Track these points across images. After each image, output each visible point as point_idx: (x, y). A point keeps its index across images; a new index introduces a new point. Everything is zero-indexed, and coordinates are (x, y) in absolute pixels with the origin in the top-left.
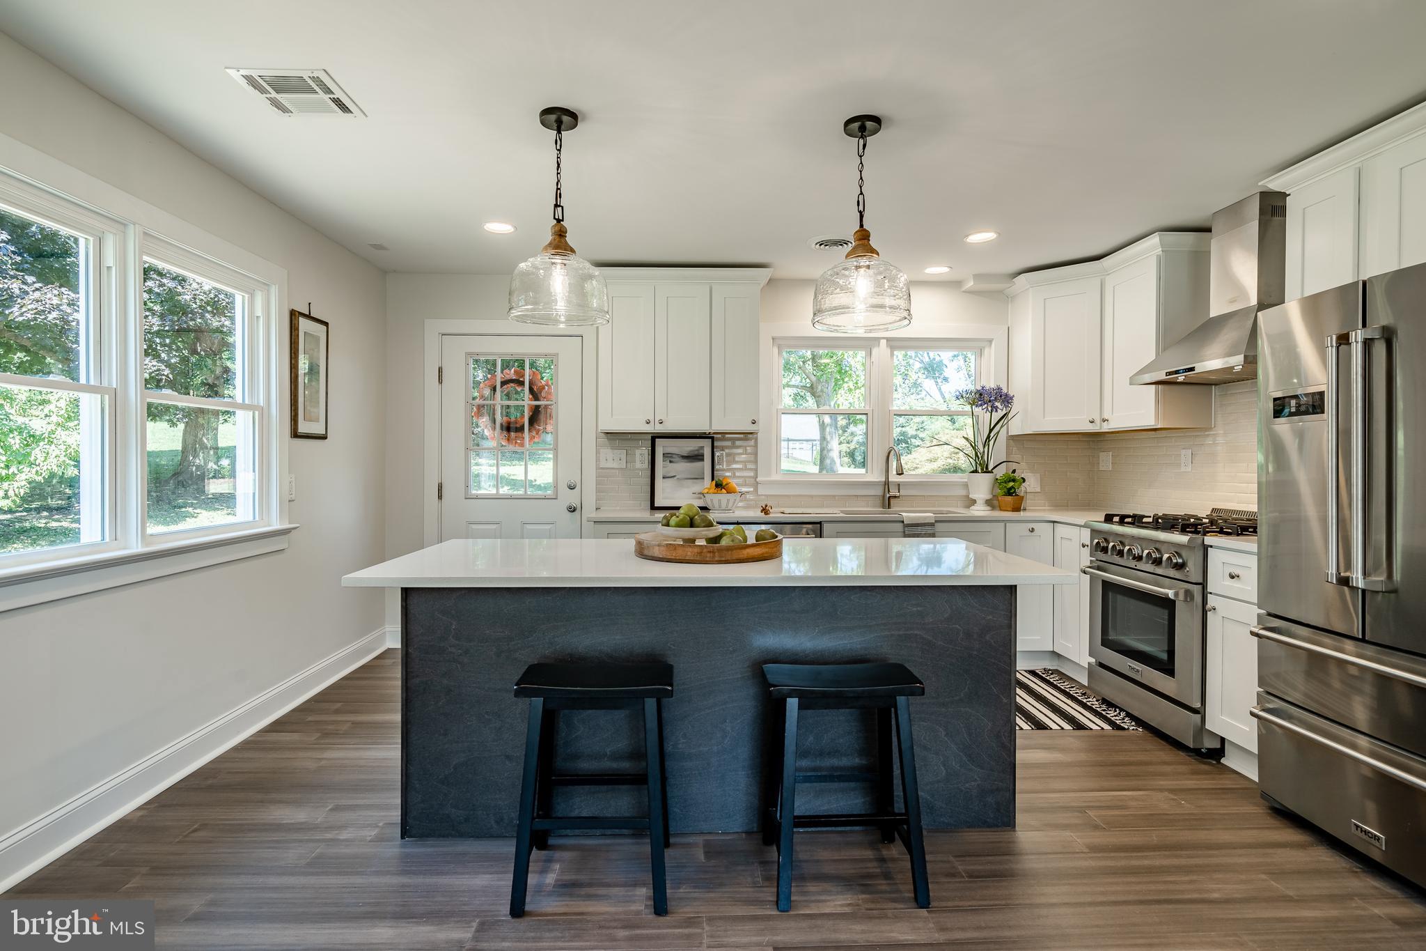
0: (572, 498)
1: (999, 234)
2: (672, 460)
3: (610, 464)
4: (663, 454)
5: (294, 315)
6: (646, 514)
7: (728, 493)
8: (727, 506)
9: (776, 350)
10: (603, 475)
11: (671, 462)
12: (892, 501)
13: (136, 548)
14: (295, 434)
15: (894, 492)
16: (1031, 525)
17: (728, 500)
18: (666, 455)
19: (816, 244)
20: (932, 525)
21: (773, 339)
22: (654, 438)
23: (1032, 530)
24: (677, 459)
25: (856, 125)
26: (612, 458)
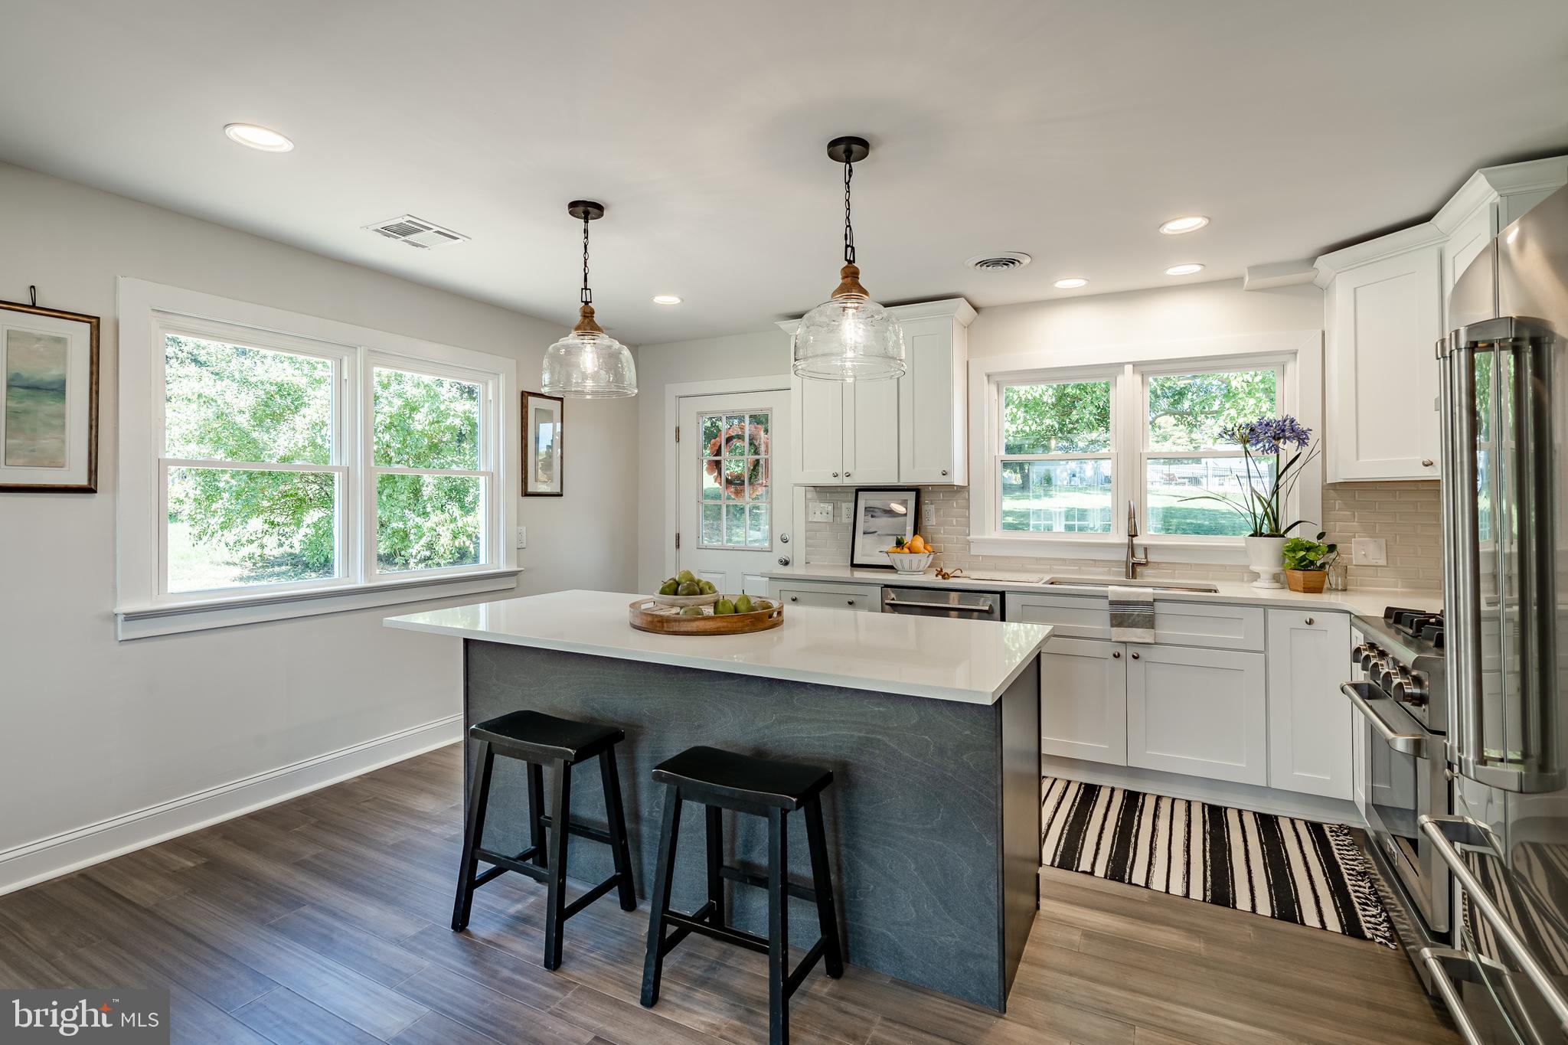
0: (782, 551)
1: (1209, 218)
2: (874, 514)
3: (818, 518)
4: (866, 508)
5: (525, 395)
6: (845, 573)
7: (911, 553)
8: (911, 567)
9: (994, 388)
10: (811, 528)
11: (872, 516)
12: (1139, 569)
13: (361, 583)
14: (526, 494)
15: (1140, 557)
16: (1309, 615)
17: (911, 561)
18: (869, 510)
19: (976, 264)
20: (1151, 604)
21: (988, 376)
22: (860, 490)
23: (1310, 622)
24: (879, 513)
25: (841, 148)
26: (822, 511)
